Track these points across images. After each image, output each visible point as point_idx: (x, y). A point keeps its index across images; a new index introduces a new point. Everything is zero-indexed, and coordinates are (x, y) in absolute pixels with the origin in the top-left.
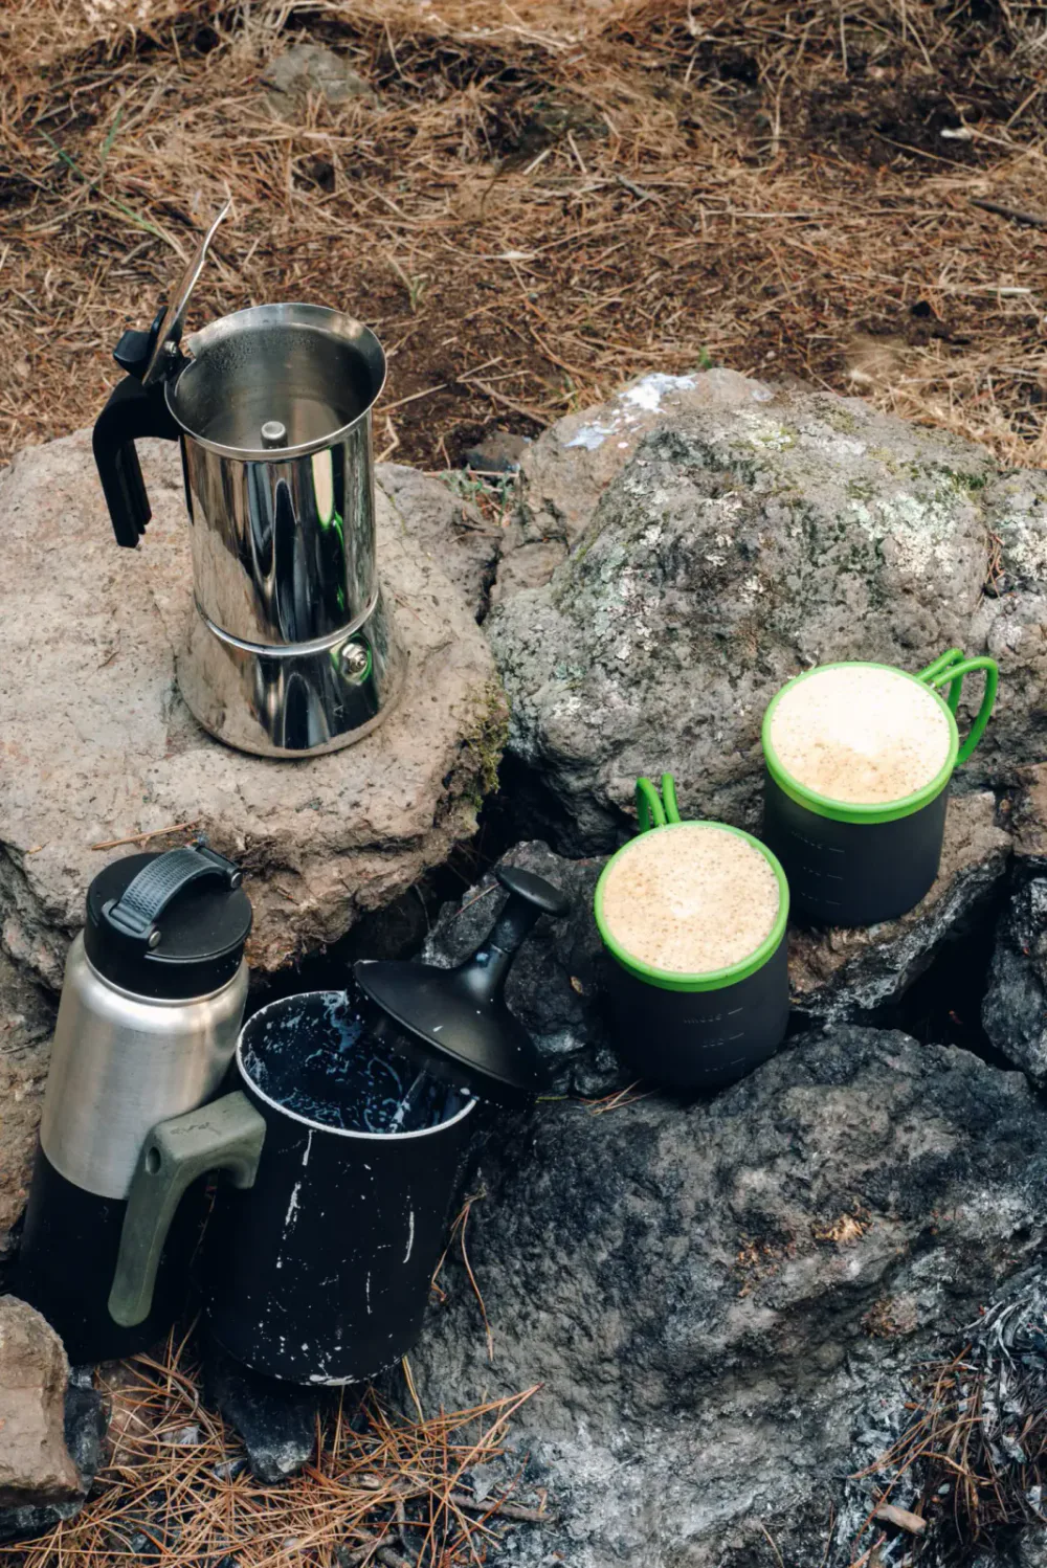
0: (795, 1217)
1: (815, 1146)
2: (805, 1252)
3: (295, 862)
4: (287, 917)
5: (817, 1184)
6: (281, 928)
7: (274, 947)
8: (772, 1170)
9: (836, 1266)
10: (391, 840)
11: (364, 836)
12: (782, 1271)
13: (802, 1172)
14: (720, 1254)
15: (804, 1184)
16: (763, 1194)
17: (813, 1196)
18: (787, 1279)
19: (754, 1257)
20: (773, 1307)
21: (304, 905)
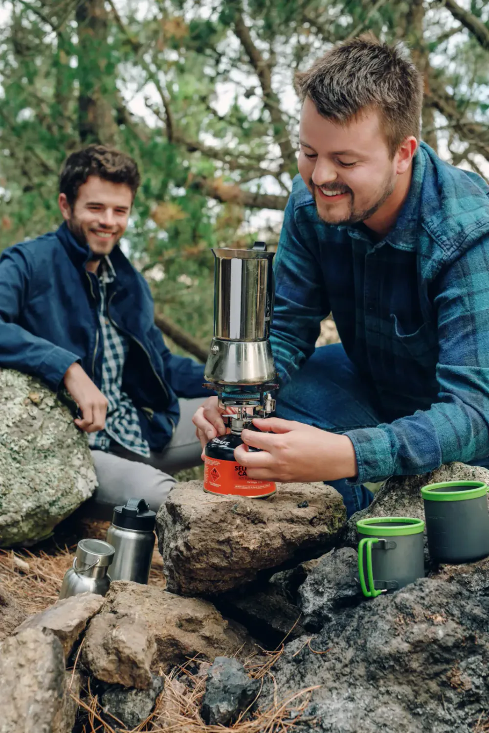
0: (418, 610)
1: (428, 587)
2: (422, 622)
3: (265, 520)
4: (259, 532)
5: (427, 599)
6: (257, 536)
7: (253, 541)
8: (411, 594)
9: (434, 631)
10: (297, 517)
11: (289, 516)
12: (412, 627)
13: (423, 595)
14: (389, 617)
15: (423, 598)
16: (407, 600)
17: (426, 603)
18: (414, 631)
19: (402, 622)
20: (408, 642)
21: (265, 530)
